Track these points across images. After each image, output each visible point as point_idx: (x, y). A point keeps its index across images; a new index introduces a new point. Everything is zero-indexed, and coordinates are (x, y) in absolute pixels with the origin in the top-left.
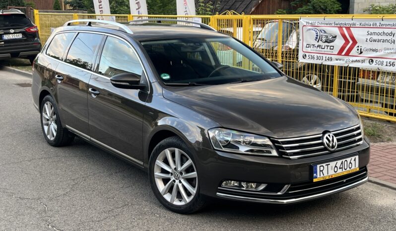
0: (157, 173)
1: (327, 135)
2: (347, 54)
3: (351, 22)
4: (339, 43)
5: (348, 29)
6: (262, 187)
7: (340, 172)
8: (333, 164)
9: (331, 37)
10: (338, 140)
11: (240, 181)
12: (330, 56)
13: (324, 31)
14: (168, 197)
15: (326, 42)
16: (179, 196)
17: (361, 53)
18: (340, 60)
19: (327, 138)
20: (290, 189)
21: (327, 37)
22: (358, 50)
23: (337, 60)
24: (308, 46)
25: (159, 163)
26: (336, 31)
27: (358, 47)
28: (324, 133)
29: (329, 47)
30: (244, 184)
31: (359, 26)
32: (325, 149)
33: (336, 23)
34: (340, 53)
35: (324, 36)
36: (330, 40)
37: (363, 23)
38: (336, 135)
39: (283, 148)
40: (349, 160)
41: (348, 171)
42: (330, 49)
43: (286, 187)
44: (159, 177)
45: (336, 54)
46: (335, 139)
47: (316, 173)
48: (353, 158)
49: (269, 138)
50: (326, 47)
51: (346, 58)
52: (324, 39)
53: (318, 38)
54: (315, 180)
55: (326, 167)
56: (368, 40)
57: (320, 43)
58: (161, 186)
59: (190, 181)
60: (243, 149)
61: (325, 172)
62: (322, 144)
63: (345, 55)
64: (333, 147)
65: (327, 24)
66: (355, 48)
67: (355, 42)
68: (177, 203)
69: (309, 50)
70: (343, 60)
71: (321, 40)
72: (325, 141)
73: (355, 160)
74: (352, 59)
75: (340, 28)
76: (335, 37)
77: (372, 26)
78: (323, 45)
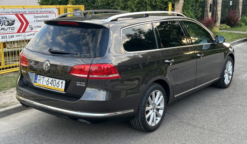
2: (24, 31)
3: (23, 11)
4: (17, 24)
5: (22, 15)
9: (11, 22)
12: (12, 35)
13: (5, 17)
15: (8, 25)
17: (32, 29)
18: (19, 36)
21: (8, 21)
22: (30, 28)
23: (17, 36)
27: (30, 26)
29: (11, 29)
31: (28, 13)
33: (13, 11)
34: (19, 32)
35: (6, 22)
36: (11, 24)
37: (30, 11)
42: (12, 30)
45: (16, 32)
50: (8, 29)
51: (23, 34)
52: (6, 23)
53: (2, 23)
56: (35, 21)
57: (4, 26)
63: (22, 32)
65: (6, 13)
66: (28, 27)
67: (27, 23)
70: (21, 36)
71: (4, 24)
74: (27, 34)
75: (17, 15)
76: (14, 21)
77: (36, 13)
78: (6, 27)
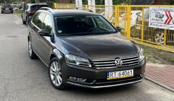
0: (51, 72)
1: (117, 59)
3: (170, 9)
4: (165, 18)
5: (169, 12)
6: (84, 81)
7: (122, 76)
8: (118, 72)
10: (123, 62)
11: (77, 77)
12: (161, 24)
13: (159, 13)
14: (54, 82)
16: (58, 82)
20: (96, 82)
21: (160, 15)
23: (164, 26)
24: (153, 19)
25: (52, 67)
26: (164, 13)
28: (116, 58)
29: (161, 20)
30: (78, 79)
31: (173, 11)
32: (115, 66)
34: (165, 23)
38: (122, 60)
39: (93, 64)
40: (127, 71)
41: (127, 76)
43: (95, 81)
44: (52, 74)
46: (121, 61)
47: (109, 76)
48: (130, 70)
49: (88, 59)
51: (168, 25)
52: (159, 17)
53: (156, 16)
54: (108, 79)
55: (114, 74)
57: (157, 18)
58: (52, 77)
59: (61, 76)
60: (78, 64)
61: (114, 76)
62: (114, 63)
64: (119, 65)
65: (160, 10)
66: (172, 21)
67: (171, 18)
68: (57, 85)
69: (153, 21)
72: (116, 62)
74: (170, 26)
75: (166, 11)
76: (164, 16)
78: (159, 19)
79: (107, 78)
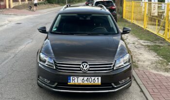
1: (83, 64)
7: (86, 83)
10: (91, 68)
19: (83, 65)
32: (80, 70)
39: (57, 66)
40: (93, 78)
41: (92, 83)
43: (56, 84)
46: (88, 66)
47: (70, 80)
49: (54, 60)
61: (76, 81)
62: (80, 67)
72: (81, 66)
73: (98, 79)
79: (68, 82)
